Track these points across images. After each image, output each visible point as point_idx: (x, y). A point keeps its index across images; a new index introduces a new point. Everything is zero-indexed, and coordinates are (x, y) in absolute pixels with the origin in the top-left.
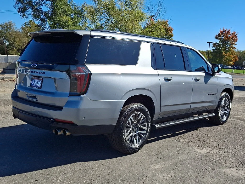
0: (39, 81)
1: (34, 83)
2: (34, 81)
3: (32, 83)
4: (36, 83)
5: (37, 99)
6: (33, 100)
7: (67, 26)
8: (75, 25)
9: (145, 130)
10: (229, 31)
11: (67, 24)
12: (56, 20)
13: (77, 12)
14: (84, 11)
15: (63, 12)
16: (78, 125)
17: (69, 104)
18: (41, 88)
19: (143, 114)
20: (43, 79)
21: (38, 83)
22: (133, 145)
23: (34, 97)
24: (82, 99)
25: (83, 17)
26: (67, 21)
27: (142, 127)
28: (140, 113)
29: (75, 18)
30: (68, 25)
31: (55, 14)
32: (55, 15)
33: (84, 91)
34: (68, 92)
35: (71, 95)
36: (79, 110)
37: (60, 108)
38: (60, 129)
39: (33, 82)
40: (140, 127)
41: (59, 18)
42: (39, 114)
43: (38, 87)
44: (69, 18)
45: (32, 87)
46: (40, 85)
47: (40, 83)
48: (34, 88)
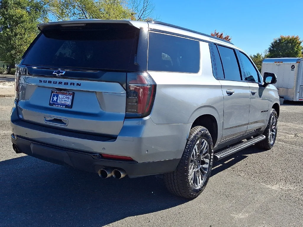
0: (68, 96)
1: (57, 99)
2: (57, 96)
3: (53, 99)
4: (62, 99)
5: (66, 124)
6: (59, 125)
7: (22, 22)
8: (32, 22)
9: (207, 163)
10: (222, 35)
11: (22, 19)
12: (7, 14)
13: (34, 5)
14: (44, 4)
15: (16, 4)
16: (138, 163)
17: (125, 130)
18: (71, 107)
19: (206, 142)
20: (74, 93)
21: (65, 100)
22: (196, 186)
23: (60, 121)
24: (144, 122)
25: (43, 11)
26: (22, 16)
27: (204, 159)
28: (204, 140)
29: (33, 13)
30: (24, 21)
31: (5, 6)
32: (5, 8)
33: (146, 110)
34: (123, 113)
35: (127, 117)
36: (140, 140)
37: (112, 138)
38: (111, 169)
39: (55, 98)
40: (202, 159)
41: (11, 12)
42: (73, 146)
43: (67, 106)
44: (24, 12)
45: (54, 105)
46: (69, 102)
47: (69, 100)
48: (58, 106)
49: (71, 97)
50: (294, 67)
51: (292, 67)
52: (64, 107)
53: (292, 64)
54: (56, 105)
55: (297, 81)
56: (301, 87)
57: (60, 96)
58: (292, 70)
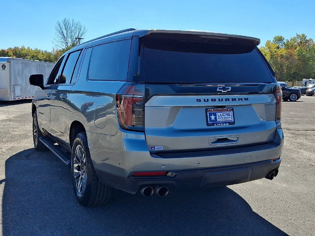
0: (228, 113)
2: (215, 115)
3: (210, 118)
4: (222, 117)
18: (234, 123)
21: (225, 117)
39: (213, 117)
43: (230, 123)
45: (215, 125)
46: (231, 118)
47: (231, 116)
48: (220, 125)
49: (231, 113)
50: (5, 67)
51: (3, 66)
52: (227, 124)
53: (2, 63)
54: (218, 125)
55: (10, 81)
56: (14, 86)
57: (218, 114)
58: (3, 70)
